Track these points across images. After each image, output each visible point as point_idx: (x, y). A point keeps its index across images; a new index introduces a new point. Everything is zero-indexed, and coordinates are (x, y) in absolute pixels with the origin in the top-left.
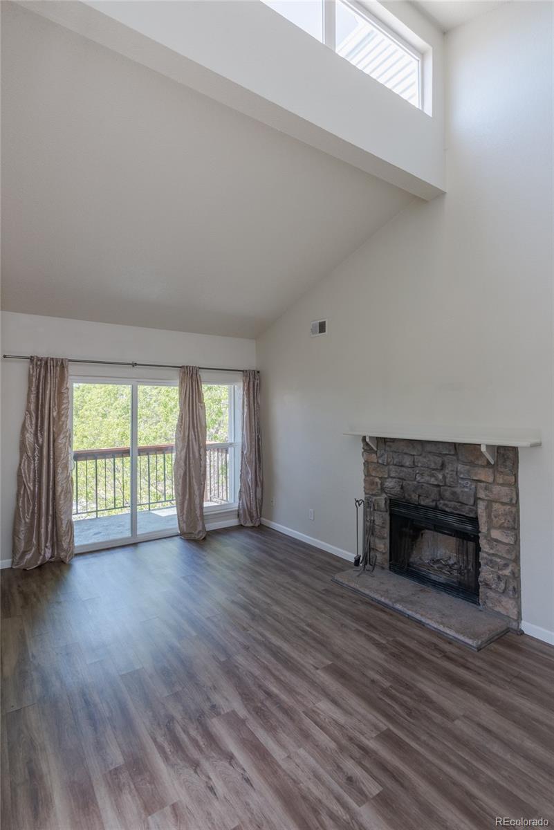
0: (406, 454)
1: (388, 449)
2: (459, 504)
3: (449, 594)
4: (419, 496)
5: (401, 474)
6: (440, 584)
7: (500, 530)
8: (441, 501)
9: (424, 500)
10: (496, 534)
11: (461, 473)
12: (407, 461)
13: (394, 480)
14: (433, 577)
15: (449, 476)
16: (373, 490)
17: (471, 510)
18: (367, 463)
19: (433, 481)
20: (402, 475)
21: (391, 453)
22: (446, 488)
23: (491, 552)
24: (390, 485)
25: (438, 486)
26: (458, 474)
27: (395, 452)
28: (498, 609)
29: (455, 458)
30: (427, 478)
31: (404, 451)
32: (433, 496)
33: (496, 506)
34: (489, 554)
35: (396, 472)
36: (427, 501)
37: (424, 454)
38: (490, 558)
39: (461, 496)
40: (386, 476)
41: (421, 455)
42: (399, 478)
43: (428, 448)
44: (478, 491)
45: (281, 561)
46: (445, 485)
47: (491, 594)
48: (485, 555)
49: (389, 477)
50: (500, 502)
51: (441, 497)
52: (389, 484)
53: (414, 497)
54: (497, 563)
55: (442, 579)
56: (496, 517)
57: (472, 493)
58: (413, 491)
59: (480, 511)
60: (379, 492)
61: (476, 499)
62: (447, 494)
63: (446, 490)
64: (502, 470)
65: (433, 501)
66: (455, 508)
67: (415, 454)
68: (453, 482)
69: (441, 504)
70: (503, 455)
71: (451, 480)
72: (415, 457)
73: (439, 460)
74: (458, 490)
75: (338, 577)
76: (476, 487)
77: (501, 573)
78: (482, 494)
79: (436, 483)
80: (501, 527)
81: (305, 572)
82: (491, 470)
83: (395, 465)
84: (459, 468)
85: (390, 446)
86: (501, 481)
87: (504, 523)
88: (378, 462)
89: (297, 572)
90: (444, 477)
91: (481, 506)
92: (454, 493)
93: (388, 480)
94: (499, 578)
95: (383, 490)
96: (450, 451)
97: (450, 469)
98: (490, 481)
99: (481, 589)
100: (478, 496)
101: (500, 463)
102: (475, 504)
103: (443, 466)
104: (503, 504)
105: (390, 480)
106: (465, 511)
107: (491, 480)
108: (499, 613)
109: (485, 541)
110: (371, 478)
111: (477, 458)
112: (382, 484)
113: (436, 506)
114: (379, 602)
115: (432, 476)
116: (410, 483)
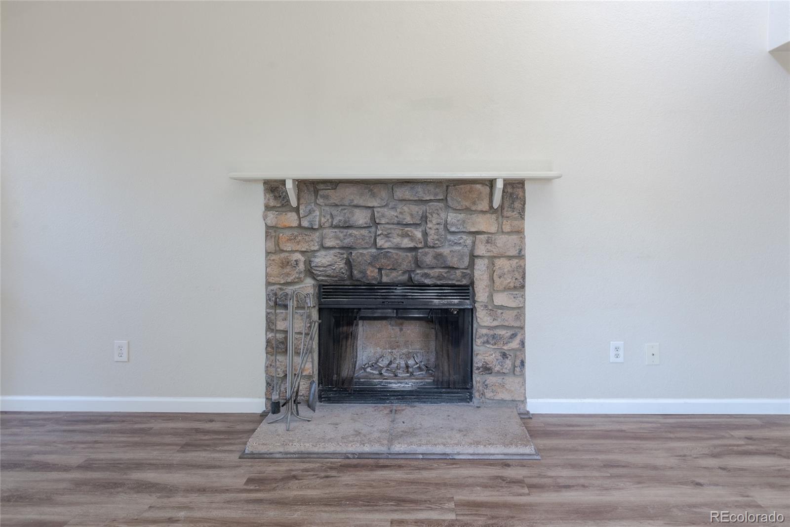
0: (357, 206)
1: (320, 201)
2: (446, 270)
3: (425, 402)
4: (380, 270)
5: (346, 241)
6: (411, 393)
7: (506, 293)
8: (418, 271)
9: (387, 275)
10: (500, 299)
11: (453, 225)
12: (361, 217)
13: (332, 252)
14: (395, 386)
15: (432, 232)
16: (288, 275)
17: (464, 276)
18: (271, 231)
19: (406, 243)
20: (348, 241)
21: (327, 208)
22: (427, 250)
23: (495, 323)
24: (324, 261)
25: (414, 249)
26: (449, 227)
27: (337, 205)
28: (500, 396)
29: (441, 205)
30: (396, 240)
31: (355, 202)
32: (405, 266)
33: (499, 262)
34: (490, 328)
35: (337, 238)
36: (394, 274)
37: (391, 205)
38: (492, 332)
39: (449, 259)
40: (316, 248)
41: (386, 205)
42: (342, 248)
43: (400, 193)
44: (476, 247)
45: (80, 467)
46: (426, 246)
47: (491, 379)
48: (484, 331)
49: (323, 247)
50: (505, 257)
51: (418, 264)
52: (323, 259)
53: (372, 273)
54: (501, 337)
55: (408, 385)
56: (500, 277)
57: (466, 251)
58: (370, 264)
59: (477, 274)
60: (302, 276)
61: (473, 257)
62: (429, 259)
63: (426, 254)
64: (509, 214)
65: (404, 273)
66: (439, 277)
67: (375, 204)
68: (438, 240)
69: (418, 276)
70: (511, 194)
71: (436, 237)
72: (375, 210)
73: (417, 209)
74: (445, 251)
75: (253, 445)
76: (474, 243)
77: (505, 348)
78: (481, 250)
79: (411, 245)
80: (507, 289)
81: (169, 467)
82: (494, 216)
83: (336, 227)
84: (449, 219)
85: (326, 197)
86: (507, 228)
87: (510, 283)
88: (300, 226)
89: (150, 476)
90: (425, 234)
91: (481, 268)
92: (438, 256)
93: (318, 254)
94: (504, 355)
95: (310, 272)
96: (436, 194)
97: (434, 222)
98: (493, 231)
99: (477, 378)
100: (475, 254)
101: (506, 205)
102: (472, 265)
103: (425, 219)
104: (510, 258)
105: (323, 253)
106: (456, 278)
107: (493, 229)
108: (503, 401)
109: (485, 312)
110: (283, 255)
111: (474, 203)
112: (308, 263)
113: (410, 278)
114: (361, 456)
115: (405, 235)
116: (365, 252)
